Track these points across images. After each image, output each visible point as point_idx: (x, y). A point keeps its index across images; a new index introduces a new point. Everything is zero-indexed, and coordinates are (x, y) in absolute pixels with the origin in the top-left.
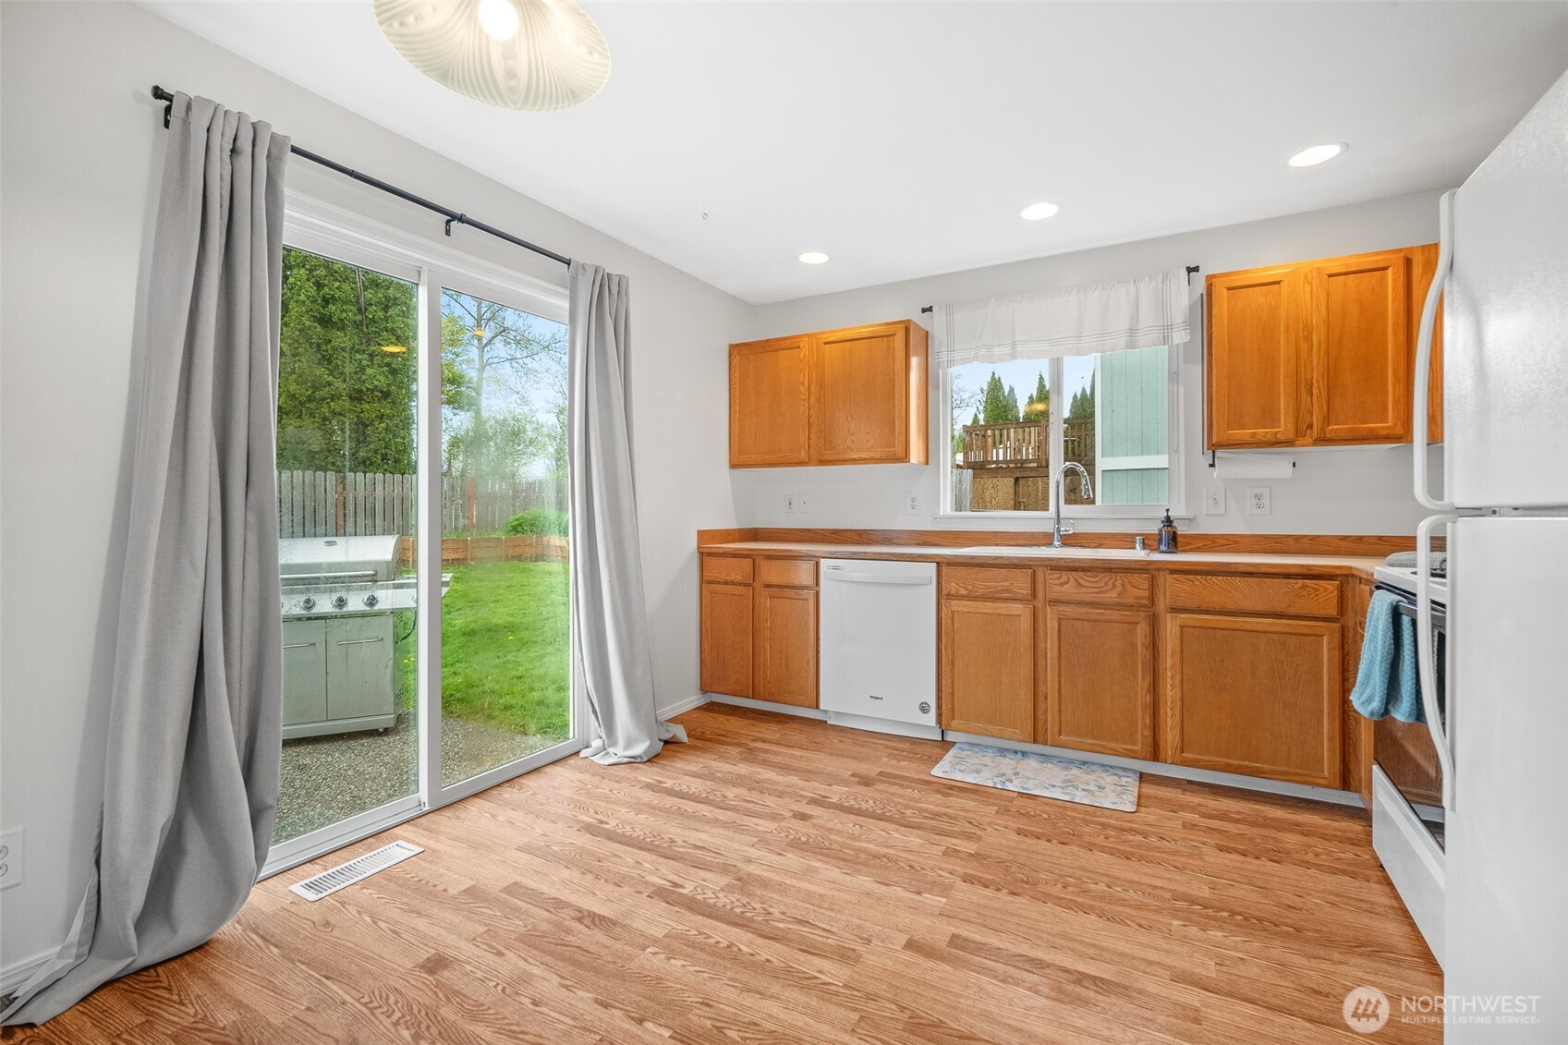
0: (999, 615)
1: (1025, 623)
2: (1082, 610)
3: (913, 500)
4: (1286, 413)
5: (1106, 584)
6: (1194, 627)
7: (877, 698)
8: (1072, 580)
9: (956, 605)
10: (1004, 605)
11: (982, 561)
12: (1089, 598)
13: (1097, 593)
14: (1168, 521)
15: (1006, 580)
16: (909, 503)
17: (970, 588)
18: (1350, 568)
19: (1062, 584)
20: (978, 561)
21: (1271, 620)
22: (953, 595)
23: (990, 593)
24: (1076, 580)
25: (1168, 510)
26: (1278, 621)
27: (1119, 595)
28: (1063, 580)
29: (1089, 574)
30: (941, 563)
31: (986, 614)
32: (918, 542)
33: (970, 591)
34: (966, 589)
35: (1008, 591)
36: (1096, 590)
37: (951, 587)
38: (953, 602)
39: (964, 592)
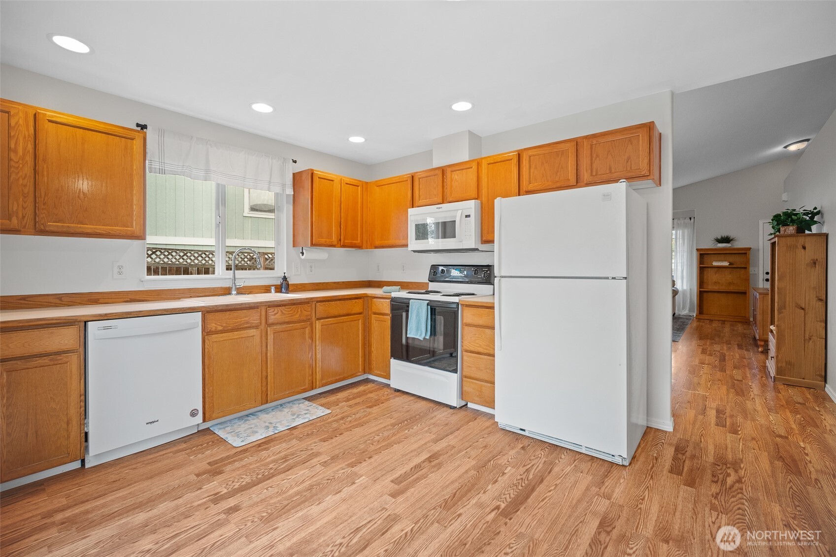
0: (242, 338)
1: (257, 339)
2: (284, 326)
3: (120, 267)
4: (335, 234)
5: (295, 312)
6: (325, 325)
7: (153, 422)
8: (280, 312)
9: (214, 337)
10: (245, 331)
11: (233, 307)
12: (287, 320)
13: (291, 316)
14: (285, 278)
15: (246, 317)
16: (116, 270)
17: (225, 325)
18: (366, 294)
19: (275, 314)
20: (230, 307)
21: (347, 317)
22: (213, 332)
23: (236, 326)
24: (281, 311)
25: (285, 273)
26: (349, 317)
27: (300, 316)
28: (275, 312)
29: (287, 307)
30: (206, 312)
31: (234, 339)
32: (126, 299)
33: (225, 327)
34: (222, 326)
35: (247, 323)
36: (290, 315)
37: (212, 326)
38: (213, 336)
39: (220, 328)
